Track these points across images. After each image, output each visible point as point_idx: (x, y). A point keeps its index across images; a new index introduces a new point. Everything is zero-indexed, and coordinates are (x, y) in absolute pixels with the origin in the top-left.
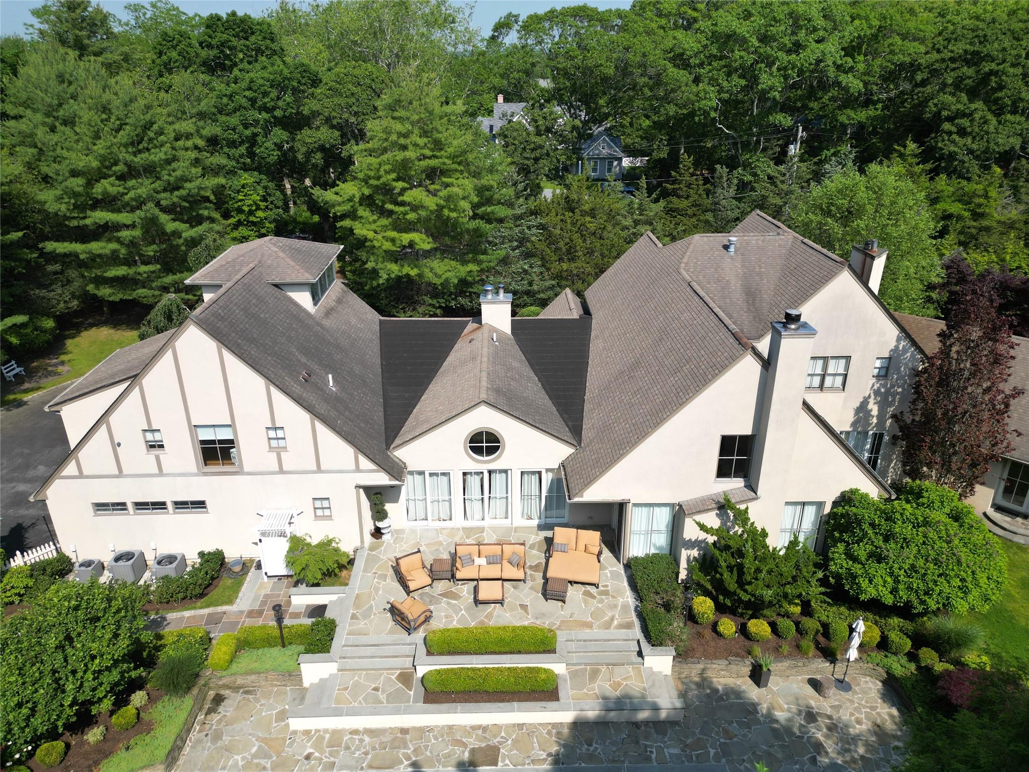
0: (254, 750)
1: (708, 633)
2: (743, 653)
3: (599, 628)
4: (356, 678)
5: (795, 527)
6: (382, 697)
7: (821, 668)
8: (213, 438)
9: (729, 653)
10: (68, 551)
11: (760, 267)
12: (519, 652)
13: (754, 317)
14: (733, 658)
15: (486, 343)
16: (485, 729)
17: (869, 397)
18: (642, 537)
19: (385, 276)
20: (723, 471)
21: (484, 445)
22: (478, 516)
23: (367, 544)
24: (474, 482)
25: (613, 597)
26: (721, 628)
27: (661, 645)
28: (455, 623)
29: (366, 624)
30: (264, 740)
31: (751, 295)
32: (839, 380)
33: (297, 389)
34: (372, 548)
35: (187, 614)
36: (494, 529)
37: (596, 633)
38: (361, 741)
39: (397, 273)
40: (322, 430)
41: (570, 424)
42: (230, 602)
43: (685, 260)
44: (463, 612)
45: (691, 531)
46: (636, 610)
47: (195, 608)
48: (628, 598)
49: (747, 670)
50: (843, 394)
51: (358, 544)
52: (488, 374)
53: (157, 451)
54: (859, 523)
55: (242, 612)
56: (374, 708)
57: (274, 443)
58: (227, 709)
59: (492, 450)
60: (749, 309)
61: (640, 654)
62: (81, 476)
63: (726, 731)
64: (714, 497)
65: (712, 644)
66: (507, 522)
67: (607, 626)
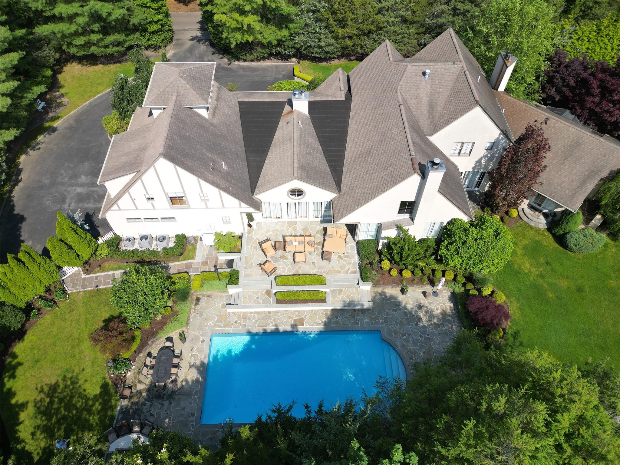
0: (216, 319)
1: (387, 274)
2: (399, 283)
3: (343, 273)
4: (250, 293)
5: (430, 229)
6: (261, 301)
7: (429, 289)
8: (175, 196)
9: (393, 282)
11: (440, 88)
12: (312, 285)
14: (395, 285)
15: (295, 126)
16: (299, 312)
17: (482, 158)
18: (364, 232)
20: (401, 211)
21: (296, 193)
22: (294, 216)
23: (246, 231)
24: (292, 206)
25: (350, 258)
26: (392, 273)
27: (367, 281)
28: (286, 272)
29: (251, 271)
30: (219, 316)
31: (432, 106)
32: (468, 151)
34: (249, 233)
35: (177, 263)
36: (301, 222)
37: (342, 276)
38: (254, 316)
41: (336, 179)
42: (193, 258)
44: (289, 266)
45: (385, 233)
46: (359, 265)
47: (179, 261)
48: (356, 259)
49: (399, 289)
50: (469, 158)
51: (243, 231)
52: (297, 155)
53: (151, 201)
55: (199, 263)
56: (258, 305)
57: (203, 198)
58: (202, 303)
60: (429, 117)
61: (358, 284)
62: (120, 209)
63: (387, 313)
64: (395, 222)
65: (387, 279)
66: (306, 219)
67: (346, 272)
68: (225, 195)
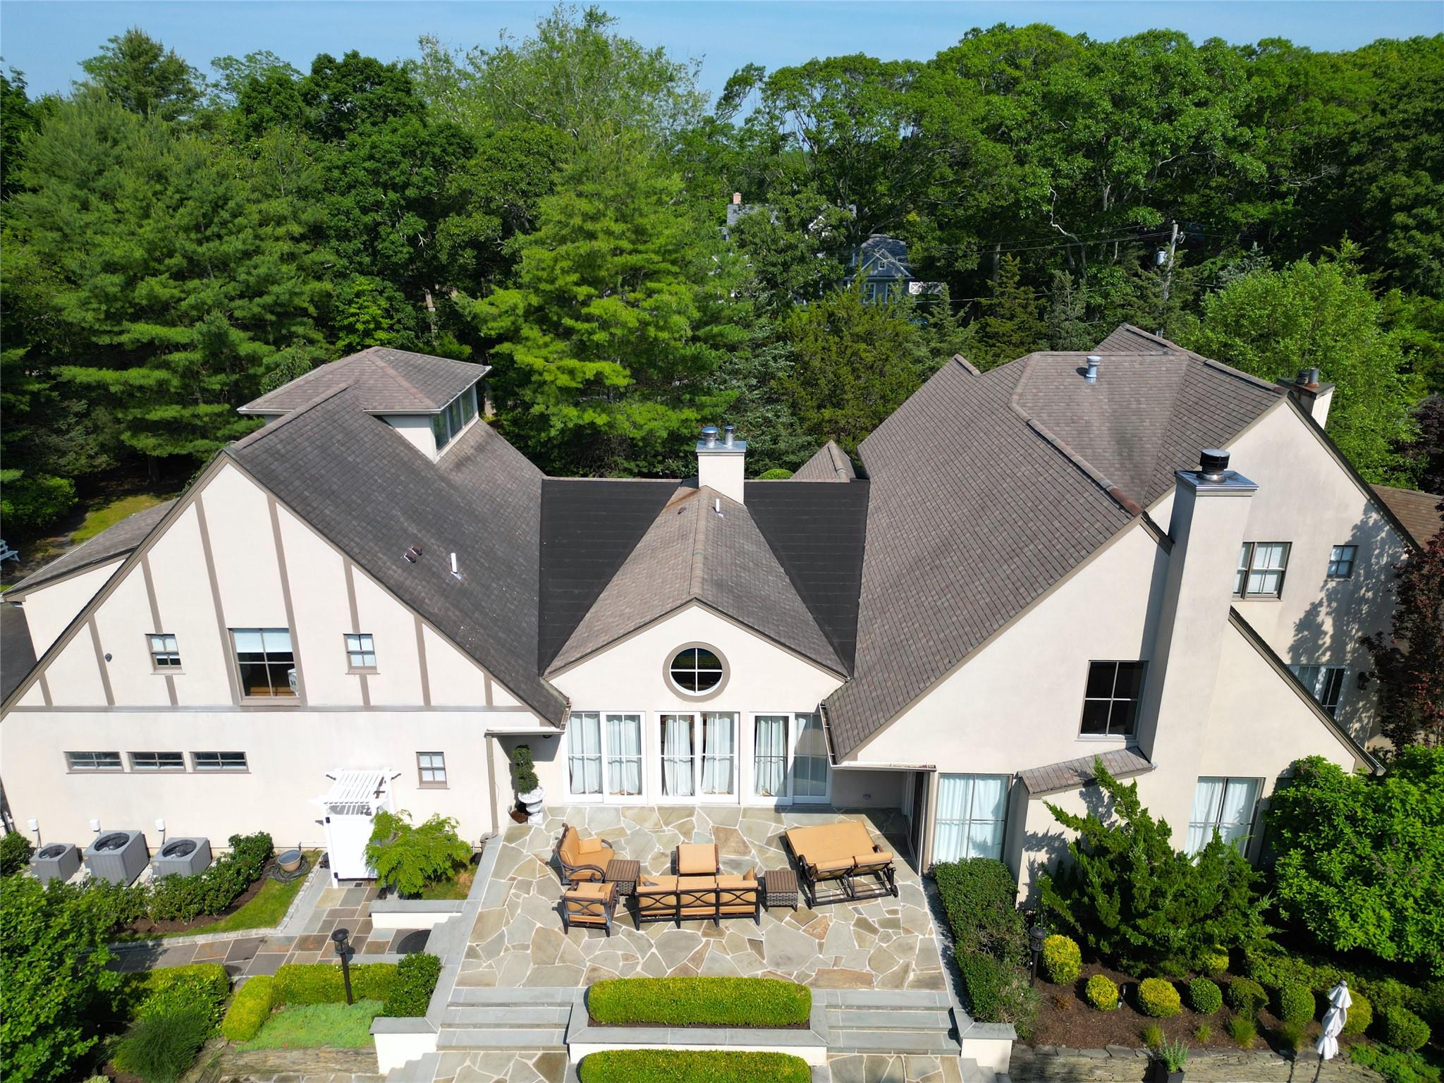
1: (1070, 1000)
2: (1133, 1038)
3: (884, 985)
4: (468, 1063)
5: (1213, 819)
7: (1269, 1068)
8: (260, 650)
9: (1108, 1038)
10: (25, 829)
11: (1139, 402)
12: (747, 1025)
13: (1132, 478)
14: (1116, 1047)
15: (703, 513)
17: (1321, 604)
18: (955, 829)
19: (559, 425)
20: (1092, 722)
21: (697, 671)
22: (684, 787)
23: (503, 831)
24: (678, 731)
25: (907, 931)
26: (1093, 993)
27: (990, 1019)
28: (639, 969)
29: (490, 966)
31: (1125, 443)
32: (1272, 581)
33: (396, 573)
34: (510, 838)
35: (201, 939)
36: (709, 810)
37: (878, 993)
39: (576, 421)
40: (433, 638)
41: (836, 641)
42: (273, 921)
43: (1019, 390)
44: (654, 950)
45: (1038, 820)
46: (945, 955)
47: (215, 931)
48: (931, 934)
49: (1139, 1068)
50: (1278, 605)
51: (488, 829)
52: (706, 558)
53: (169, 670)
54: (1328, 814)
55: (290, 939)
57: (356, 660)
59: (709, 680)
60: (1122, 465)
61: (954, 1034)
62: (49, 707)
64: (1076, 765)
65: (1079, 1019)
66: (731, 800)
67: (898, 981)
68: (437, 645)
